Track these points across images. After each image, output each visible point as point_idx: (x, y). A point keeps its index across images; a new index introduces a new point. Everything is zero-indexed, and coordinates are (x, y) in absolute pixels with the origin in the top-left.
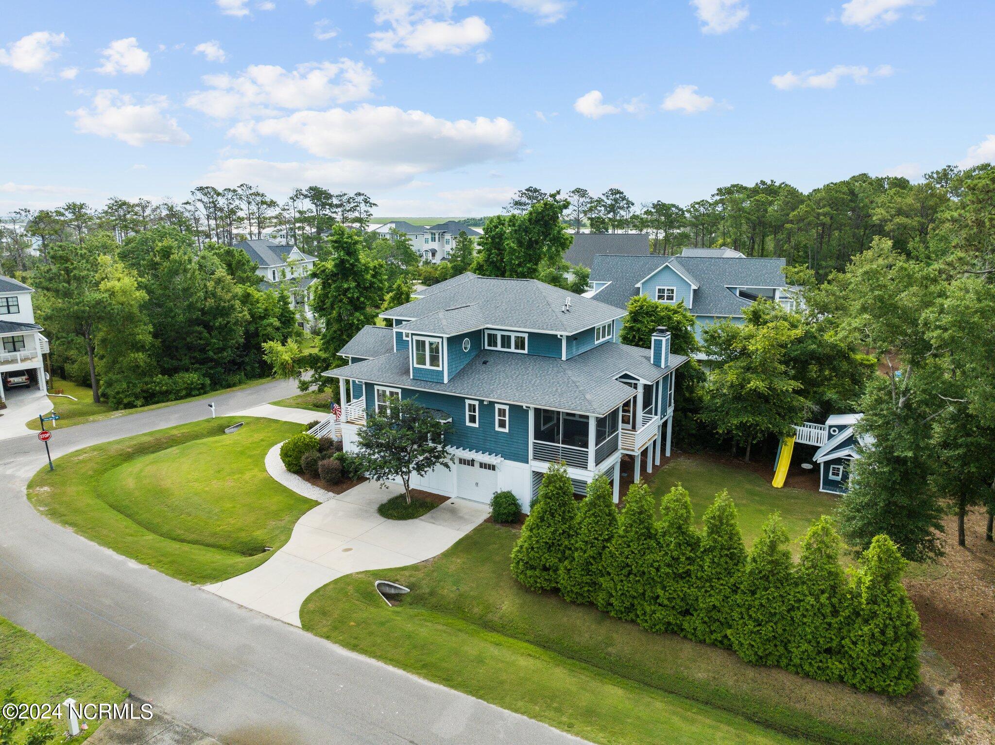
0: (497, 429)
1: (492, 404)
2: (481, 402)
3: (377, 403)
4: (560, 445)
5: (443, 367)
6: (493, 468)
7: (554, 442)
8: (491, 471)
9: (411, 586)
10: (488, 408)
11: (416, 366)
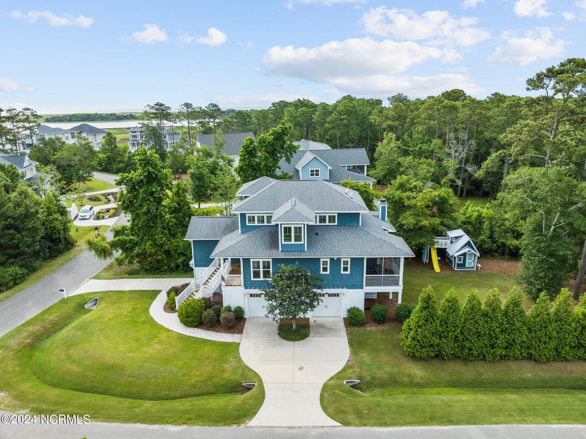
0: (342, 272)
1: (339, 259)
2: (332, 259)
3: (252, 270)
4: (383, 275)
5: (304, 241)
6: (338, 295)
7: (377, 274)
8: (336, 297)
9: (360, 378)
10: (335, 262)
11: (283, 243)
